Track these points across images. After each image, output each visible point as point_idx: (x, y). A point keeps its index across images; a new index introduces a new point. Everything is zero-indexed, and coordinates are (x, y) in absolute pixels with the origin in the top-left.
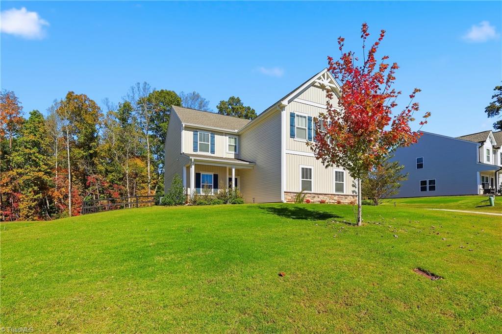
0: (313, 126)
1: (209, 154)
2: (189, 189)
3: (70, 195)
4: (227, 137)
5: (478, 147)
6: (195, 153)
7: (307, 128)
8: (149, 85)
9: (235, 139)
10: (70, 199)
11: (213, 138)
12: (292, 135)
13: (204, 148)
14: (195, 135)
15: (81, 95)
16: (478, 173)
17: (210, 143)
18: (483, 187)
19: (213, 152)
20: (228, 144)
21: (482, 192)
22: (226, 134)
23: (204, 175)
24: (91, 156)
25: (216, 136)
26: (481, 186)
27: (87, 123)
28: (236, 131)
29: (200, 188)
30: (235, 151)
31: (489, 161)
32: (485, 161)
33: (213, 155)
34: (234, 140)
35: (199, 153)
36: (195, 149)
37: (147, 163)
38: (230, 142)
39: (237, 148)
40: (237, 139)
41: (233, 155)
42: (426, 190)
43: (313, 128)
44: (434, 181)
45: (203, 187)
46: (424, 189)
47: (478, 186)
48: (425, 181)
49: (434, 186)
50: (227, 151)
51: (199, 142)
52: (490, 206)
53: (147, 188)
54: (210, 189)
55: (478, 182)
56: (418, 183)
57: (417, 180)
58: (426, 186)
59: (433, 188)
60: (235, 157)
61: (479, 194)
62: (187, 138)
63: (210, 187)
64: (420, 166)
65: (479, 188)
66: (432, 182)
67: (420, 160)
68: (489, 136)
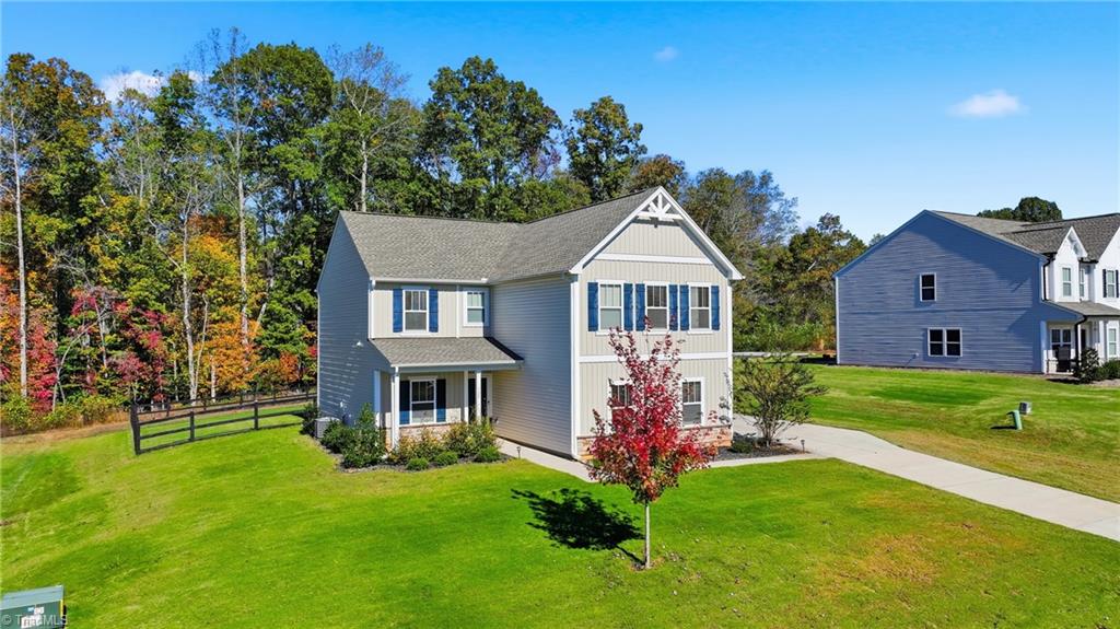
0: (634, 301)
1: (426, 333)
2: (387, 415)
3: (23, 342)
4: (465, 293)
5: (1042, 264)
6: (397, 335)
7: (622, 308)
8: (245, 38)
9: (483, 294)
10: (23, 352)
11: (434, 298)
12: (593, 326)
13: (416, 323)
14: (397, 297)
15: (51, 62)
16: (1043, 325)
17: (427, 311)
18: (1057, 355)
19: (434, 328)
20: (466, 307)
21: (1053, 367)
22: (462, 287)
23: (417, 383)
24: (82, 233)
25: (440, 293)
26: (1051, 352)
27: (72, 145)
28: (484, 280)
29: (408, 410)
30: (483, 321)
31: (1070, 294)
32: (1058, 297)
33: (434, 335)
34: (480, 296)
35: (406, 333)
36: (397, 328)
37: (238, 247)
38: (470, 302)
39: (488, 315)
40: (486, 295)
41: (477, 329)
42: (941, 353)
43: (634, 304)
44: (958, 332)
45: (416, 408)
46: (937, 349)
47: (1045, 352)
48: (941, 332)
49: (959, 345)
50: (466, 323)
51: (404, 311)
52: (1015, 427)
53: (237, 318)
54: (429, 411)
55: (1044, 345)
56: (925, 335)
57: (924, 326)
58: (944, 345)
59: (954, 350)
60: (482, 335)
61: (1045, 371)
62: (380, 305)
63: (430, 407)
64: (929, 295)
65: (1045, 358)
66: (954, 335)
67: (928, 280)
68: (1066, 239)
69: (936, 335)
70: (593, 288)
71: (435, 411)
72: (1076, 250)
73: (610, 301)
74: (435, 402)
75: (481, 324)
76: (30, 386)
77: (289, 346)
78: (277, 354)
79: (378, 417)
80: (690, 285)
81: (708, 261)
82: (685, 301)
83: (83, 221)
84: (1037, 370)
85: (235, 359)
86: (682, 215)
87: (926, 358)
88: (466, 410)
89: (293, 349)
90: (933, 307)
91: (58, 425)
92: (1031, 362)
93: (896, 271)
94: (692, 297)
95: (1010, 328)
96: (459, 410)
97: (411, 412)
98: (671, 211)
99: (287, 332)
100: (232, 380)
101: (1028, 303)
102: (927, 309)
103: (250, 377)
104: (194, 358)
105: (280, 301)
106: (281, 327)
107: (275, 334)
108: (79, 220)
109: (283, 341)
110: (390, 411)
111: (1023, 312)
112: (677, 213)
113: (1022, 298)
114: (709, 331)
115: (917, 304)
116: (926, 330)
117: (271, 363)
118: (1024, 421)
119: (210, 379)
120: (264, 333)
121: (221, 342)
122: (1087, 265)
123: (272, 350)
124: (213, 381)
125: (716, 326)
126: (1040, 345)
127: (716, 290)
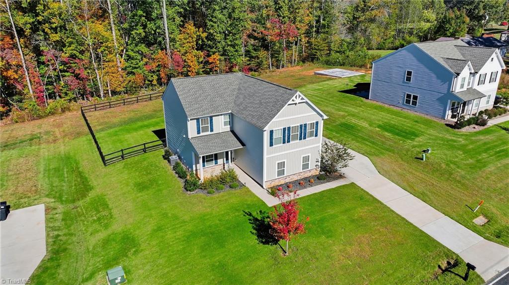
0: (286, 133)
1: (209, 133)
4: (223, 117)
5: (454, 77)
6: (199, 135)
7: (282, 137)
11: (211, 120)
12: (271, 145)
13: (205, 130)
14: (198, 122)
16: (449, 101)
17: (209, 125)
18: (452, 112)
19: (212, 130)
20: (223, 121)
22: (221, 114)
25: (213, 119)
26: (450, 111)
28: (230, 112)
31: (463, 88)
32: (458, 89)
33: (212, 133)
34: (228, 117)
35: (202, 134)
36: (199, 132)
38: (225, 119)
39: (231, 123)
40: (231, 117)
41: (228, 128)
42: (409, 103)
43: (286, 135)
44: (417, 96)
45: (207, 161)
46: (408, 102)
47: (447, 112)
48: (411, 95)
49: (416, 102)
50: (223, 127)
51: (201, 126)
52: (422, 159)
53: (115, 60)
54: (211, 162)
55: (448, 109)
56: (405, 95)
57: (405, 92)
58: (410, 100)
59: (414, 103)
60: (229, 130)
61: (446, 119)
62: (192, 126)
63: (212, 160)
64: (409, 79)
65: (447, 114)
66: (415, 98)
67: (409, 73)
68: (467, 66)
69: (409, 96)
70: (272, 132)
71: (214, 161)
72: (470, 69)
73: (278, 135)
74: (214, 158)
75: (229, 126)
76: (34, 92)
77: (138, 70)
78: (133, 74)
79: (194, 166)
80: (307, 123)
81: (315, 113)
82: (305, 129)
83: (40, 18)
84: (443, 117)
85: (117, 78)
86: (306, 100)
87: (403, 104)
88: (225, 159)
89: (141, 72)
90: (409, 85)
91: (52, 113)
92: (442, 114)
93: (398, 67)
94: (308, 127)
95: (437, 99)
96: (222, 159)
97: (206, 163)
98: (303, 99)
99: (137, 64)
100: (117, 87)
101: (446, 92)
102: (407, 85)
103: (124, 85)
104: (100, 78)
105: (132, 50)
106: (134, 62)
107: (132, 65)
108: (38, 18)
109: (136, 68)
110: (199, 163)
111: (443, 95)
112: (304, 99)
113: (444, 89)
114: (314, 137)
115: (404, 82)
116: (405, 93)
117: (131, 77)
118: (426, 157)
119: (107, 87)
120: (127, 64)
121: (110, 71)
122: (473, 74)
123: (132, 72)
124: (109, 87)
125: (316, 135)
126: (446, 108)
127: (317, 123)
